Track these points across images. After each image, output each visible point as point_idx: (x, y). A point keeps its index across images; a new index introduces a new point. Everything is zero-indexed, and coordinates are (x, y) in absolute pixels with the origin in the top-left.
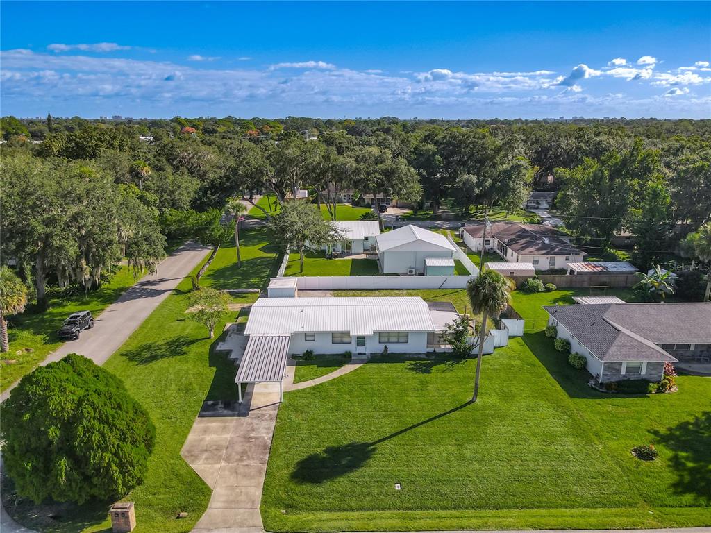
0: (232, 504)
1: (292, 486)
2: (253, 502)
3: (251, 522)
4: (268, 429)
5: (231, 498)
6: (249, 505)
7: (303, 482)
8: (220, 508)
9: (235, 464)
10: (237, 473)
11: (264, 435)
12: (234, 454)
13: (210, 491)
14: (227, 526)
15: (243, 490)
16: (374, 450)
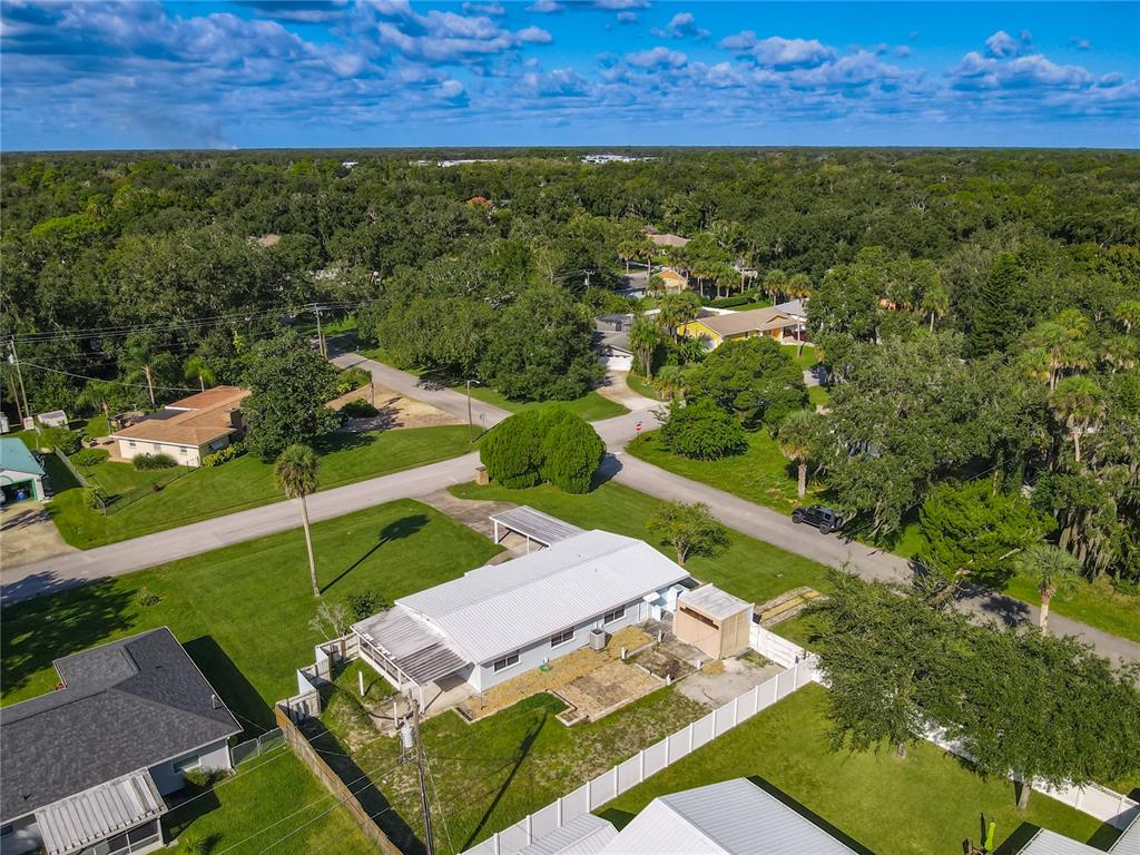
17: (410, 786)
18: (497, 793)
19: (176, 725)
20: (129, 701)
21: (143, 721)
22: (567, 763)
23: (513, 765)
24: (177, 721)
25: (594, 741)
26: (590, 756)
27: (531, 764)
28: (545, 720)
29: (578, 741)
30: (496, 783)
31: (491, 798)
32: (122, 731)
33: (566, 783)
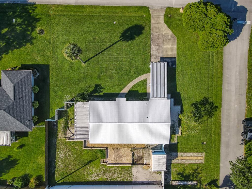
0: (158, 17)
1: (144, 25)
2: (153, 17)
3: (153, 10)
4: (153, 50)
5: (159, 19)
6: (154, 16)
7: (141, 25)
8: (161, 16)
9: (160, 33)
10: (159, 29)
11: (154, 47)
12: (161, 38)
13: (165, 22)
14: (158, 9)
15: (156, 22)
16: (120, 37)
17: (62, 157)
18: (76, 170)
19: (18, 125)
20: (8, 115)
21: (11, 121)
22: (93, 171)
23: (83, 165)
24: (18, 124)
25: (103, 170)
26: (99, 173)
27: (87, 167)
28: (98, 158)
29: (100, 167)
30: (77, 168)
31: (74, 171)
32: (5, 122)
33: (89, 176)
